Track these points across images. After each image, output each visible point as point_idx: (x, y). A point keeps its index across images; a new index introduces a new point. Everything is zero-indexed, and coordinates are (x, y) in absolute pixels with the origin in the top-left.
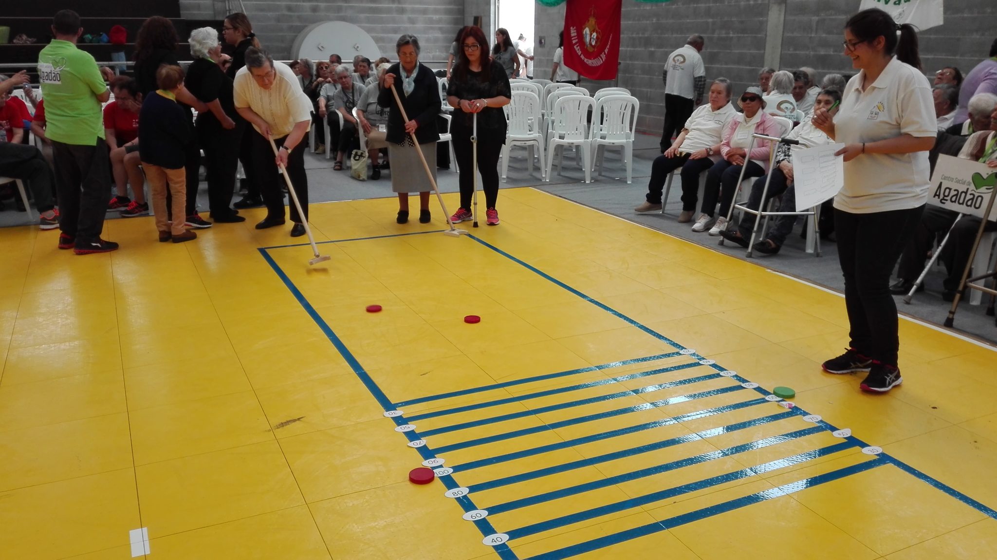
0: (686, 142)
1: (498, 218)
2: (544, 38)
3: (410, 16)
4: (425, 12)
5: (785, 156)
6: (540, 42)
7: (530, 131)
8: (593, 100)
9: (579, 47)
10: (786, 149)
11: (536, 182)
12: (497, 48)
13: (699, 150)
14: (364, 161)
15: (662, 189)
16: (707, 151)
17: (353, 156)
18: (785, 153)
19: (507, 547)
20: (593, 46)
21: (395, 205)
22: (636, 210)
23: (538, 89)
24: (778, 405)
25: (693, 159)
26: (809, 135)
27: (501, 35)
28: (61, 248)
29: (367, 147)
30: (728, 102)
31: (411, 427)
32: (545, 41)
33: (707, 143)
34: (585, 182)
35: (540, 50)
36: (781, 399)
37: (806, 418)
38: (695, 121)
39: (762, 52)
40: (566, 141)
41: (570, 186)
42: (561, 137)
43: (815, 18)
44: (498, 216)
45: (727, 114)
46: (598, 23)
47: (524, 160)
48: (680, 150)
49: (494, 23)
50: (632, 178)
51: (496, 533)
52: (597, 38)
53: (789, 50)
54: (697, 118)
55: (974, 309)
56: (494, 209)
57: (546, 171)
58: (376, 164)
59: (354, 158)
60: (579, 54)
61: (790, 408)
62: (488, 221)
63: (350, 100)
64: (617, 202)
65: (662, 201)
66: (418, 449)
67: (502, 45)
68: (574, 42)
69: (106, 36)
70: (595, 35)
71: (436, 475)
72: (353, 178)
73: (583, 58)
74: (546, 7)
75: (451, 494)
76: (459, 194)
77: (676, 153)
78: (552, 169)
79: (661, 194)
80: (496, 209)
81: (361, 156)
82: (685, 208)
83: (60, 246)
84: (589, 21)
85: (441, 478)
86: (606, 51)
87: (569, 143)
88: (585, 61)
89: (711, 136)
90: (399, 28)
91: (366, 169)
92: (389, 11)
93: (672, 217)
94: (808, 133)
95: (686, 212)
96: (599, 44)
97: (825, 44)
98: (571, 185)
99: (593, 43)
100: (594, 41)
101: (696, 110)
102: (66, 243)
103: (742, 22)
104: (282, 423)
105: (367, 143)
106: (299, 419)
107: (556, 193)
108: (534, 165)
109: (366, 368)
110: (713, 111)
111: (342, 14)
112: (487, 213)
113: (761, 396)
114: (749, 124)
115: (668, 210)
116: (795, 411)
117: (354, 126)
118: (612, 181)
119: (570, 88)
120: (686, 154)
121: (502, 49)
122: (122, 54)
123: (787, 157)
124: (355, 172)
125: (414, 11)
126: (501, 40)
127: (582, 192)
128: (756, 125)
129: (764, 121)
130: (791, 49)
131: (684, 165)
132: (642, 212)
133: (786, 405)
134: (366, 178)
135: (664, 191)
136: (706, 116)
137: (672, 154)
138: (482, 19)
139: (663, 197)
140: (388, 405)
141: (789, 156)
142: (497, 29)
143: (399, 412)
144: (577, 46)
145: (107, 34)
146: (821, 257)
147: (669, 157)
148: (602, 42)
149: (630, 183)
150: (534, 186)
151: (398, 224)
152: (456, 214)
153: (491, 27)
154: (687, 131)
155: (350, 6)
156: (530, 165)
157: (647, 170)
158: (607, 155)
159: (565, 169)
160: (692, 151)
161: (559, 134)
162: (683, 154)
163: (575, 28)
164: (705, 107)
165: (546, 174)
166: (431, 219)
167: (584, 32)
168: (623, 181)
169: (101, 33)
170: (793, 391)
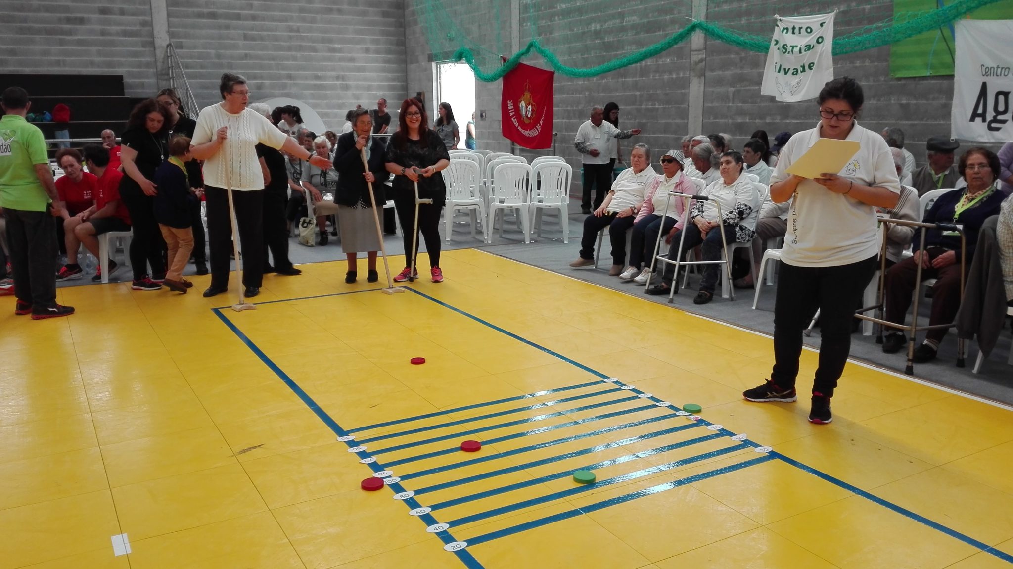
0: (613, 202)
1: (441, 275)
2: (485, 111)
3: (354, 92)
4: (369, 88)
5: (699, 212)
6: (482, 116)
7: (472, 197)
8: (531, 168)
9: (516, 119)
10: (700, 206)
11: (479, 244)
12: (440, 122)
13: (624, 209)
14: (312, 228)
15: (594, 245)
16: (632, 210)
17: (301, 223)
18: (699, 209)
19: (447, 533)
20: (529, 119)
21: (345, 267)
22: (571, 265)
23: (479, 159)
24: (686, 418)
25: (620, 217)
26: (719, 193)
27: (443, 109)
28: (18, 314)
29: (315, 214)
30: (649, 165)
31: (363, 448)
32: (485, 114)
33: (632, 203)
34: (525, 243)
35: (482, 122)
36: (689, 414)
37: (710, 427)
38: (620, 183)
39: (686, 121)
40: (505, 205)
41: (511, 247)
42: (502, 202)
43: (732, 89)
44: (442, 274)
45: (648, 176)
46: (533, 96)
47: (467, 225)
48: (608, 209)
49: (436, 98)
50: (569, 238)
51: (438, 523)
52: (533, 110)
53: (709, 119)
54: (620, 181)
55: (866, 339)
56: (438, 267)
57: (488, 234)
58: (323, 230)
59: (302, 225)
60: (517, 125)
61: (696, 420)
62: (433, 278)
63: (298, 171)
64: (554, 260)
65: (595, 257)
66: (369, 464)
67: (445, 118)
68: (511, 114)
69: (49, 115)
70: (530, 107)
71: (385, 483)
72: (302, 244)
73: (520, 130)
74: (485, 83)
75: (398, 497)
76: (405, 256)
77: (604, 212)
78: (493, 233)
79: (593, 250)
80: (440, 266)
81: (309, 222)
82: (615, 263)
83: (17, 312)
84: (524, 95)
85: (390, 486)
86: (541, 122)
87: (508, 207)
88: (522, 132)
89: (635, 196)
90: (343, 104)
91: (314, 235)
92: (333, 87)
93: (604, 271)
94: (718, 192)
95: (616, 266)
96: (534, 116)
97: (741, 112)
98: (511, 245)
99: (529, 116)
100: (530, 114)
101: (620, 174)
102: (22, 309)
103: (666, 94)
104: (244, 450)
105: (314, 211)
106: (259, 446)
107: (497, 253)
108: (476, 229)
109: (320, 404)
110: (635, 174)
111: (286, 91)
112: (431, 271)
113: (673, 412)
114: (669, 183)
115: (601, 265)
116: (700, 422)
117: (302, 194)
118: (550, 241)
119: (509, 157)
120: (613, 213)
121: (445, 122)
122: (66, 132)
123: (700, 213)
124: (303, 239)
125: (358, 87)
126: (443, 113)
127: (522, 251)
128: (675, 184)
129: (683, 182)
130: (712, 118)
131: (612, 223)
132: (576, 266)
133: (693, 418)
134: (314, 244)
135: (596, 247)
136: (629, 178)
137: (601, 213)
138: (426, 95)
139: (595, 253)
140: (340, 432)
141: (703, 212)
142: (439, 103)
143: (351, 437)
144: (514, 119)
145: (51, 113)
146: (736, 301)
147: (598, 216)
148: (537, 114)
149: (567, 242)
150: (477, 248)
151: (348, 284)
152: (402, 273)
153: (434, 102)
154: (613, 193)
155: (294, 83)
156: (473, 230)
157: (580, 229)
158: (544, 218)
159: (505, 231)
160: (618, 210)
161: (499, 199)
162: (611, 213)
163: (512, 101)
164: (629, 170)
165: (488, 236)
166: (379, 278)
167: (520, 106)
168: (560, 241)
169: (44, 112)
170: (699, 406)
